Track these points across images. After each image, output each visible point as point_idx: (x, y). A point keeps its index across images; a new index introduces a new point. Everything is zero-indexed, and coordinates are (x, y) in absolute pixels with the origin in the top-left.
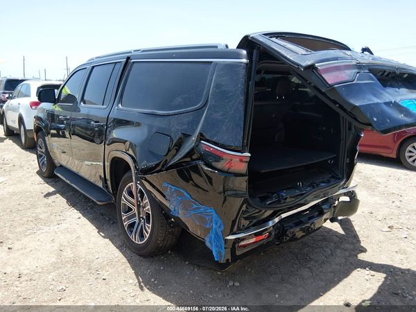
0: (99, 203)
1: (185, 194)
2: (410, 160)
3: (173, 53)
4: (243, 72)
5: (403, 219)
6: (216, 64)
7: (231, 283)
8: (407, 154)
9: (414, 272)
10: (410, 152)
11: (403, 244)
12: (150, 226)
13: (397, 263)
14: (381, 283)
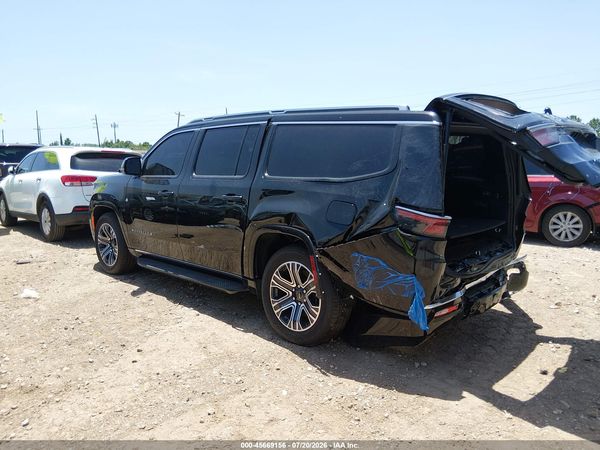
0: (228, 292)
1: (381, 262)
2: (555, 234)
3: (340, 115)
4: (436, 134)
5: (568, 295)
6: (403, 127)
7: (417, 365)
8: (551, 227)
9: (597, 342)
10: (555, 224)
11: (577, 319)
12: (319, 308)
13: (577, 334)
14: (569, 354)
